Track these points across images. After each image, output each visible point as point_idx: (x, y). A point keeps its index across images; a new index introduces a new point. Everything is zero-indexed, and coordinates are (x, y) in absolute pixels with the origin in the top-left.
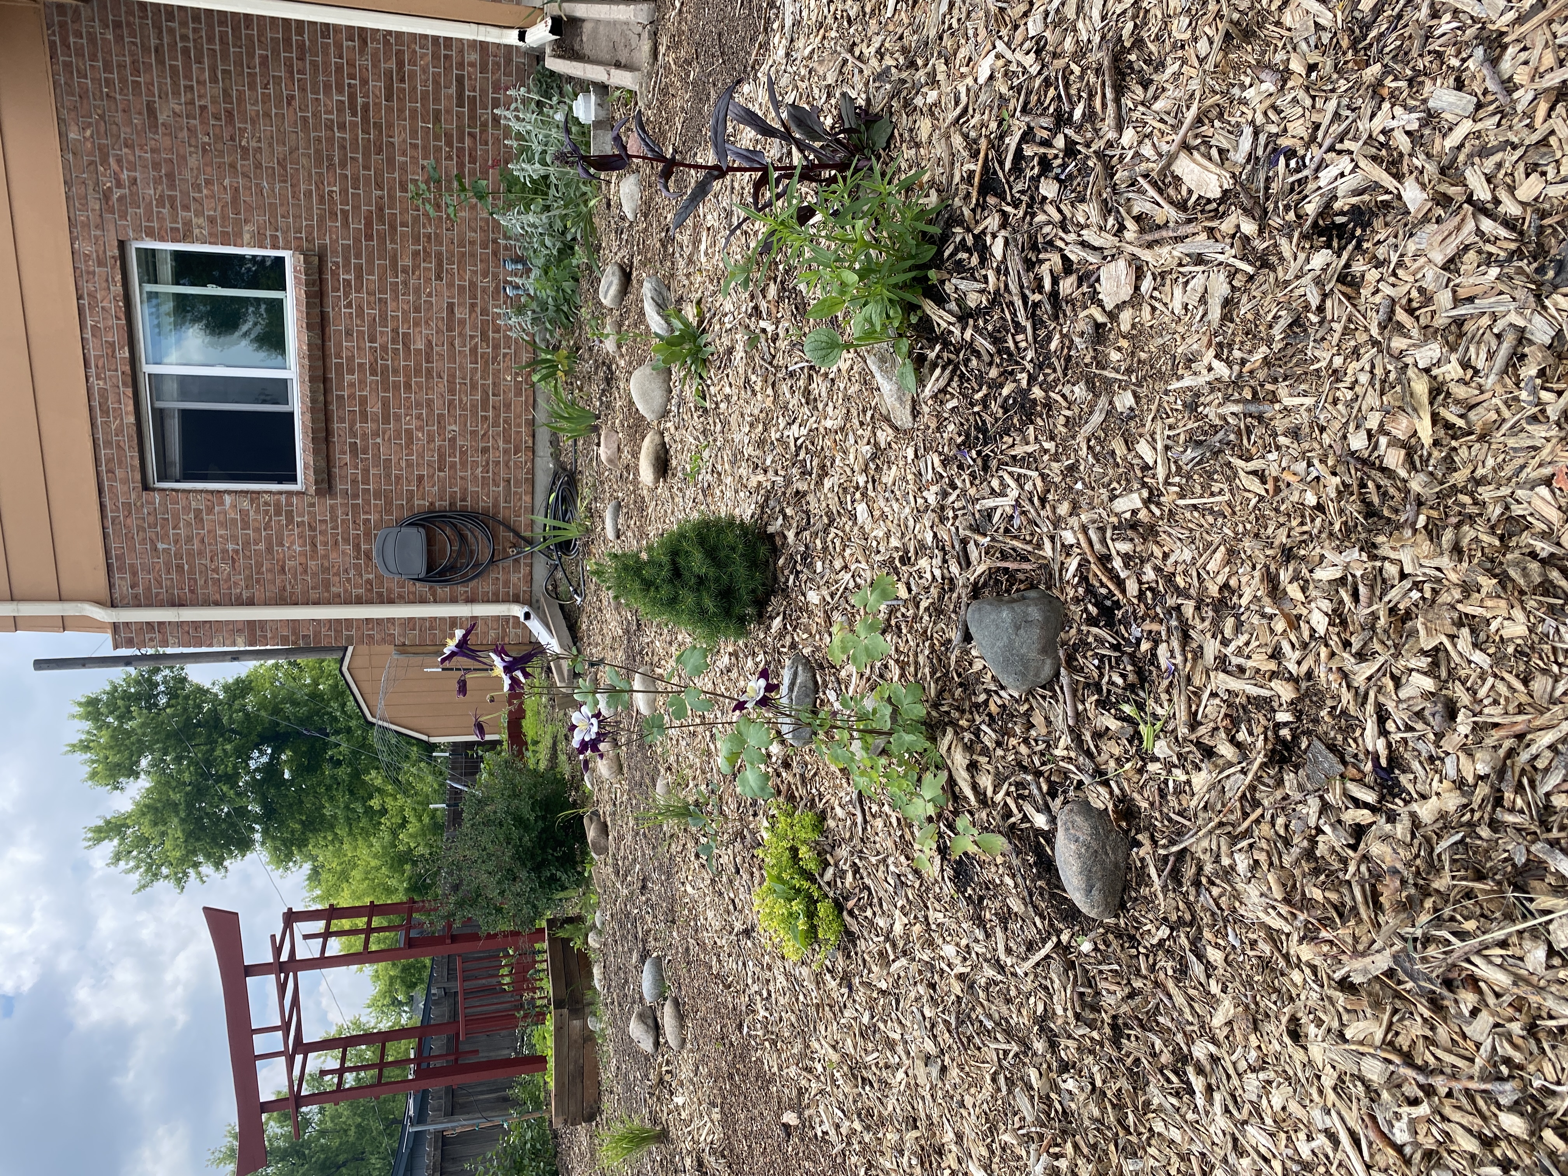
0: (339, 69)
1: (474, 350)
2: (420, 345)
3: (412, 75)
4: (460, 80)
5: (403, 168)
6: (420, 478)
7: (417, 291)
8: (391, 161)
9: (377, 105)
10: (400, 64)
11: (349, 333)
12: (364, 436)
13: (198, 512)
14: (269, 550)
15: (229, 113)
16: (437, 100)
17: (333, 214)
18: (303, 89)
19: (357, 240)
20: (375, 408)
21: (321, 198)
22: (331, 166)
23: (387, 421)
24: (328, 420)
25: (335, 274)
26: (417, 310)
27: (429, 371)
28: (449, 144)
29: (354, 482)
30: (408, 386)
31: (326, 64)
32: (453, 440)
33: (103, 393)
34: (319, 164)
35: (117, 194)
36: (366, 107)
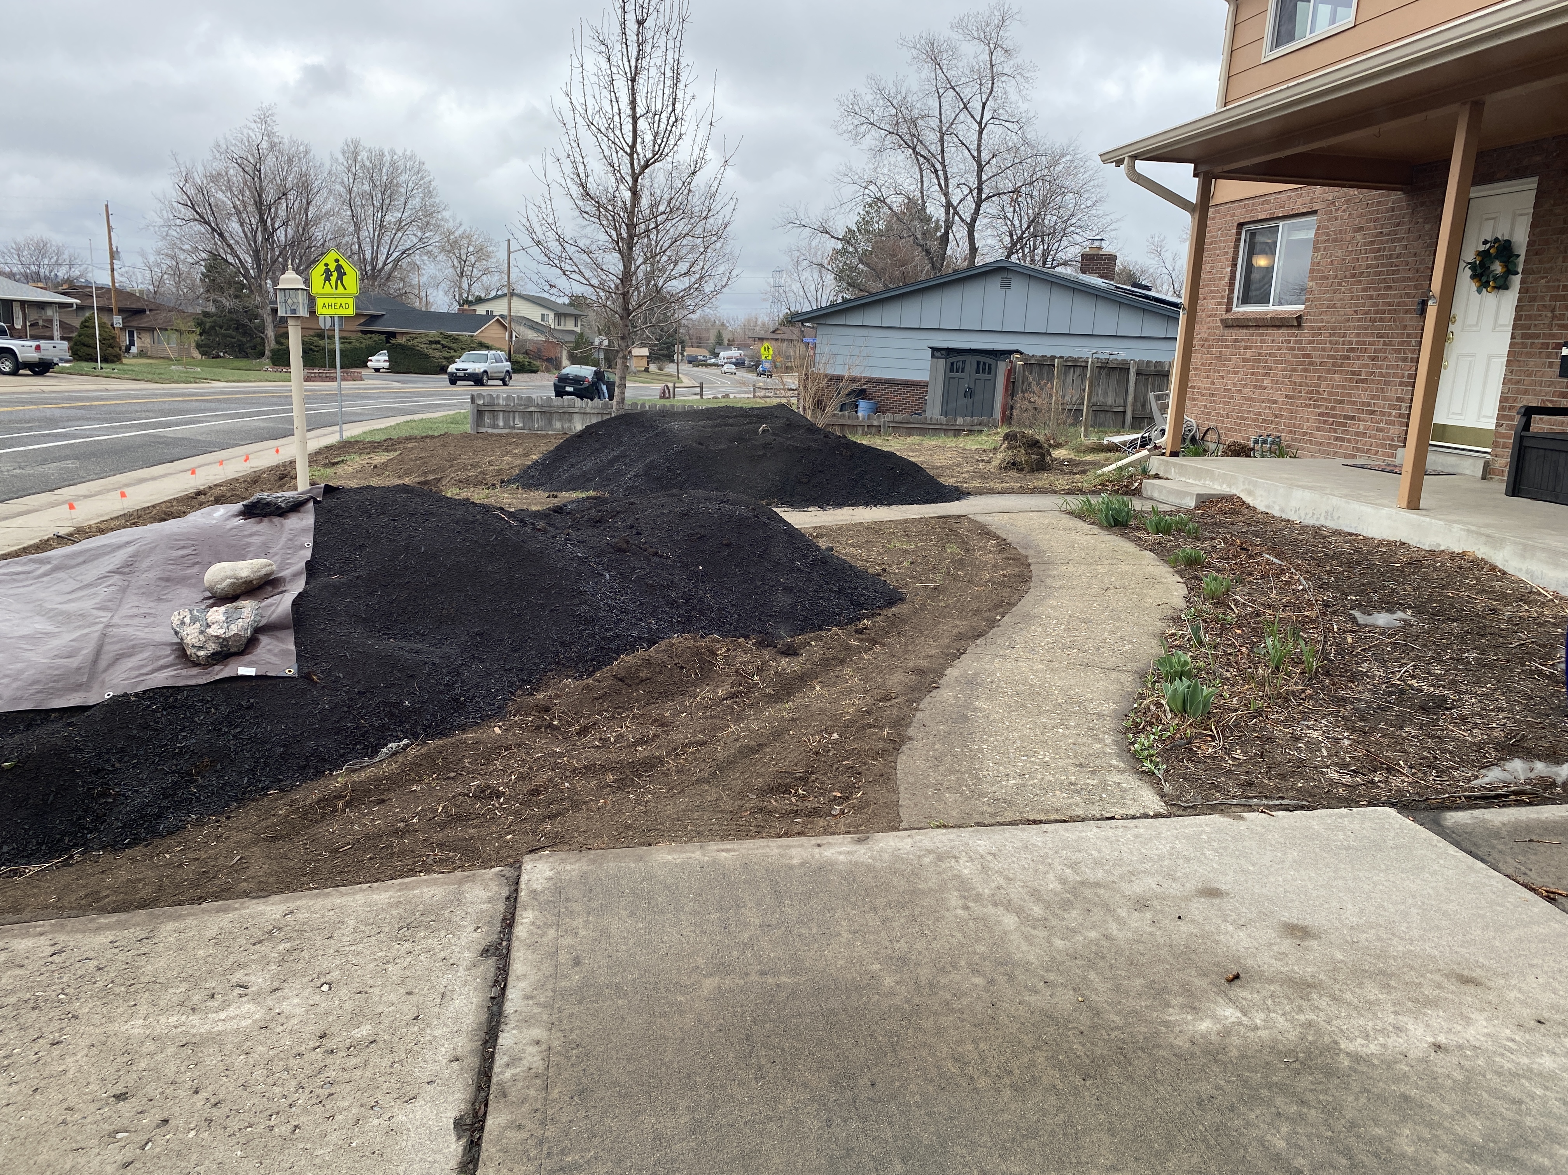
0: (1364, 343)
1: (1259, 414)
2: (1266, 383)
3: (1358, 388)
4: (1353, 418)
5: (1326, 379)
6: (1223, 378)
7: (1283, 383)
8: (1328, 372)
9: (1349, 365)
10: (1363, 381)
11: (1273, 341)
12: (1240, 347)
13: (1227, 253)
14: (1212, 292)
15: (1353, 276)
16: (1349, 402)
17: (1313, 335)
18: (1359, 320)
19: (1303, 349)
20: (1249, 354)
21: (1320, 329)
22: (1331, 335)
23: (1244, 360)
24: (1247, 327)
25: (1293, 335)
26: (1277, 382)
27: (1255, 387)
28: (1333, 408)
29: (1226, 340)
30: (1253, 374)
31: (1367, 334)
32: (1232, 397)
33: (1269, 202)
34: (1334, 328)
35: (1333, 209)
36: (1348, 358)
